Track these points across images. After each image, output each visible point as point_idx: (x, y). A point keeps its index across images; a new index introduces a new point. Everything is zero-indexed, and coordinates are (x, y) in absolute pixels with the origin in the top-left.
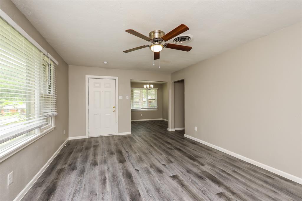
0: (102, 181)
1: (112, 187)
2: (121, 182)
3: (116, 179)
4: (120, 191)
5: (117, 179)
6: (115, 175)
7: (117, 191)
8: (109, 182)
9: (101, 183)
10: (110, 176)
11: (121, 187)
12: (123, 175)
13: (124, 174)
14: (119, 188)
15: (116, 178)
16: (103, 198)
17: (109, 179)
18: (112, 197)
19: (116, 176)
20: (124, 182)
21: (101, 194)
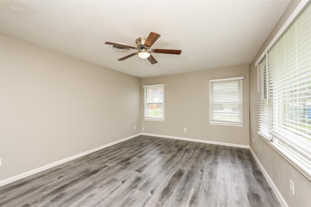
0: (195, 201)
1: (189, 190)
2: (179, 189)
3: (181, 195)
4: (185, 183)
5: (179, 194)
6: (178, 200)
7: (187, 184)
8: (189, 196)
9: (198, 200)
10: (184, 202)
11: (182, 186)
12: (170, 195)
13: (168, 196)
14: (184, 186)
15: (179, 196)
16: (200, 186)
17: (187, 199)
18: (193, 183)
19: (178, 198)
20: (176, 188)
21: (200, 189)
